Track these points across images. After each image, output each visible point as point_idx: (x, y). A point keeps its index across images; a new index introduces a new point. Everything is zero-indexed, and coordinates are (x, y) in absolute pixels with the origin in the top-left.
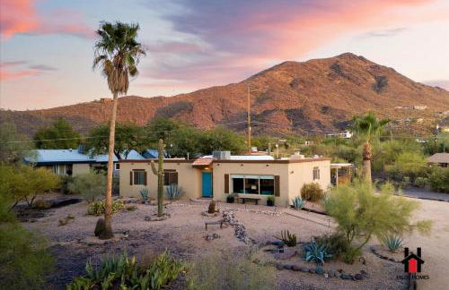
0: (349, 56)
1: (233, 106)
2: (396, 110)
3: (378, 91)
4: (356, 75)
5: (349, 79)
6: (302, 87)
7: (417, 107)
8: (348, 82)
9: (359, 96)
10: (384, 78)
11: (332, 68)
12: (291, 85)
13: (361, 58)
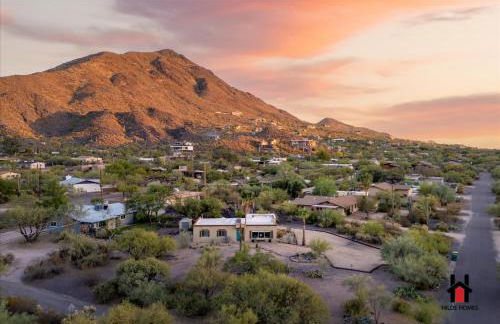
0: (170, 53)
1: (48, 103)
2: (217, 115)
3: (199, 94)
4: (178, 75)
5: (171, 78)
6: (125, 84)
7: (234, 113)
8: (171, 82)
9: (182, 98)
10: (203, 80)
11: (153, 63)
12: (112, 80)
13: (182, 57)
